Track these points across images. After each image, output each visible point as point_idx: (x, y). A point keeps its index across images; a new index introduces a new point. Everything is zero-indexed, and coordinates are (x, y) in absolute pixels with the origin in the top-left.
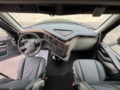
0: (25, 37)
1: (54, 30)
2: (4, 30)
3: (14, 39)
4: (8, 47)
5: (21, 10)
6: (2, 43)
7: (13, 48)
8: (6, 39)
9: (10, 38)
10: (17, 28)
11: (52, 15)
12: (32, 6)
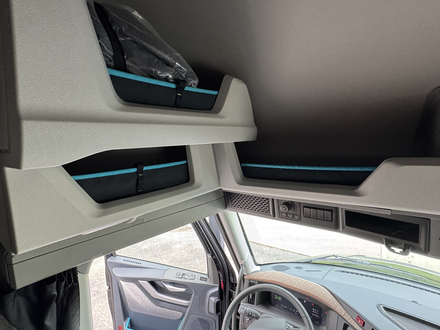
0: (254, 296)
1: (387, 309)
2: (208, 252)
3: (217, 289)
4: (188, 309)
5: (284, 215)
6: (183, 290)
7: (200, 319)
8: (197, 281)
9: (208, 283)
10: (242, 259)
11: (398, 250)
12: (324, 210)
